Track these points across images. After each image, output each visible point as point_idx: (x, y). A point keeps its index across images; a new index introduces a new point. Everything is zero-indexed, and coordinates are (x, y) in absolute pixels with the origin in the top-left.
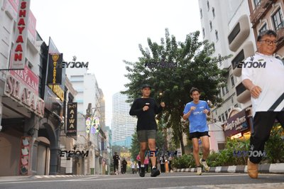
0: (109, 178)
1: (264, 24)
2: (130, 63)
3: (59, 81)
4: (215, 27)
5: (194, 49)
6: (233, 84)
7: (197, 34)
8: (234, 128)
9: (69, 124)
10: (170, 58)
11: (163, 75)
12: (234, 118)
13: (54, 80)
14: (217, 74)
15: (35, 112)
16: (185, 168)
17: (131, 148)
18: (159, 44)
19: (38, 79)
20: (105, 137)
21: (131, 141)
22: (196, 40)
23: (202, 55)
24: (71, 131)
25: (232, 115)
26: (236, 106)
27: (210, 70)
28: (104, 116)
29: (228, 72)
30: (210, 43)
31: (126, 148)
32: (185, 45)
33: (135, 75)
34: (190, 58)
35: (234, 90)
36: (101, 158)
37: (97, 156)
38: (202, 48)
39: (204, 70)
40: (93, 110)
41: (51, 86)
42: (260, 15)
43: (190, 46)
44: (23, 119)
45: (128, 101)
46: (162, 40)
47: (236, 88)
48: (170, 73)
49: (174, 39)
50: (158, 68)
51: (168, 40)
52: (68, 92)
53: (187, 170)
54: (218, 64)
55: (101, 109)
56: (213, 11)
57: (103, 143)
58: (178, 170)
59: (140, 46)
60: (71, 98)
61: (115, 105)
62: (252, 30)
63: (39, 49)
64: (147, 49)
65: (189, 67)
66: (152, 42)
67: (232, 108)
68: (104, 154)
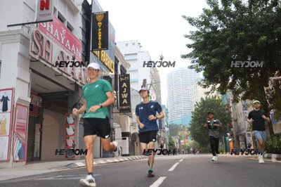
3: (105, 45)
9: (122, 99)
13: (100, 44)
15: (78, 83)
19: (81, 44)
21: (191, 119)
24: (124, 107)
31: (184, 127)
36: (159, 137)
41: (97, 53)
44: (67, 92)
52: (120, 64)
57: (161, 121)
60: (123, 70)
63: (80, 8)
68: (162, 133)
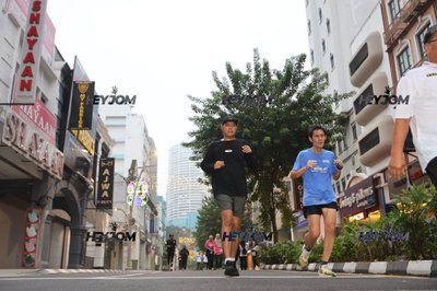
0: (160, 275)
1: (404, 46)
2: (198, 100)
3: (88, 124)
4: (330, 49)
5: (297, 82)
6: (355, 137)
7: (303, 58)
8: (354, 204)
9: (101, 191)
10: (260, 94)
11: (248, 120)
12: (356, 189)
13: (80, 122)
14: (330, 121)
15: (50, 171)
16: (278, 263)
17: (195, 230)
18: (244, 72)
19: (56, 120)
20: (156, 213)
21: (196, 220)
22: (300, 67)
23: (309, 91)
24: (103, 202)
25: (352, 185)
26: (359, 170)
27: (320, 114)
28: (155, 180)
29: (348, 119)
30: (322, 72)
31: (188, 231)
32: (283, 74)
33: (204, 119)
34: (290, 95)
35: (357, 146)
36: (149, 245)
37: (142, 242)
38: (309, 80)
39: (312, 114)
40: (139, 171)
41: (75, 132)
42: (399, 32)
43: (291, 76)
44: (30, 181)
45: (193, 159)
46: (248, 66)
47: (361, 143)
48: (259, 116)
49: (266, 64)
50: (240, 109)
51: (257, 67)
52: (101, 141)
53: (281, 266)
54: (333, 105)
55: (151, 169)
56: (328, 23)
57: (152, 221)
58: (267, 266)
59: (214, 74)
60: (106, 150)
61: (173, 163)
62: (386, 55)
63: (58, 74)
64: (224, 79)
65: (289, 109)
66: (234, 69)
67: (353, 173)
68: (154, 239)
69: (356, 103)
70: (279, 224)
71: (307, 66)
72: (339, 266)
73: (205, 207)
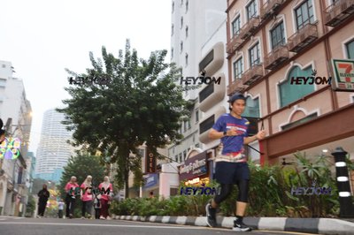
0: (22, 221)
1: (239, 56)
2: (74, 74)
4: (187, 49)
5: (158, 71)
6: (197, 120)
7: (164, 53)
8: (191, 172)
10: (127, 77)
11: (115, 96)
12: (193, 160)
14: (180, 105)
16: (126, 214)
17: (59, 184)
18: (116, 56)
20: (25, 167)
21: (61, 175)
22: (161, 60)
23: (166, 80)
25: (192, 156)
26: (197, 146)
27: (172, 99)
28: (28, 138)
29: (194, 105)
30: (178, 67)
31: (53, 184)
32: (148, 63)
33: (78, 90)
34: (152, 81)
35: (198, 127)
36: (15, 194)
37: (9, 191)
38: (167, 71)
39: (166, 98)
40: (14, 128)
42: (237, 45)
43: (153, 66)
45: (64, 123)
46: (120, 52)
47: (201, 125)
48: (124, 94)
49: (135, 53)
50: (110, 86)
51: (128, 54)
53: (128, 217)
54: (184, 94)
55: (25, 128)
56: (187, 30)
57: (21, 174)
58: (117, 217)
59: (91, 54)
61: (46, 125)
62: (226, 61)
64: (99, 59)
65: (149, 92)
66: (108, 53)
67: (193, 147)
68: (21, 189)
69: (201, 94)
70: (131, 183)
71: (167, 60)
72: (173, 219)
73: (70, 165)
